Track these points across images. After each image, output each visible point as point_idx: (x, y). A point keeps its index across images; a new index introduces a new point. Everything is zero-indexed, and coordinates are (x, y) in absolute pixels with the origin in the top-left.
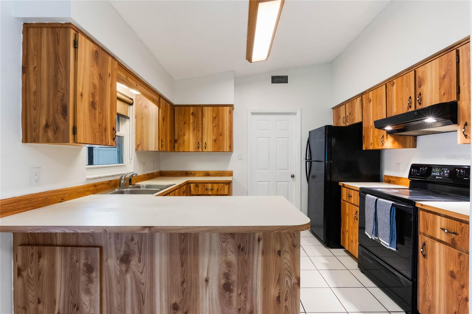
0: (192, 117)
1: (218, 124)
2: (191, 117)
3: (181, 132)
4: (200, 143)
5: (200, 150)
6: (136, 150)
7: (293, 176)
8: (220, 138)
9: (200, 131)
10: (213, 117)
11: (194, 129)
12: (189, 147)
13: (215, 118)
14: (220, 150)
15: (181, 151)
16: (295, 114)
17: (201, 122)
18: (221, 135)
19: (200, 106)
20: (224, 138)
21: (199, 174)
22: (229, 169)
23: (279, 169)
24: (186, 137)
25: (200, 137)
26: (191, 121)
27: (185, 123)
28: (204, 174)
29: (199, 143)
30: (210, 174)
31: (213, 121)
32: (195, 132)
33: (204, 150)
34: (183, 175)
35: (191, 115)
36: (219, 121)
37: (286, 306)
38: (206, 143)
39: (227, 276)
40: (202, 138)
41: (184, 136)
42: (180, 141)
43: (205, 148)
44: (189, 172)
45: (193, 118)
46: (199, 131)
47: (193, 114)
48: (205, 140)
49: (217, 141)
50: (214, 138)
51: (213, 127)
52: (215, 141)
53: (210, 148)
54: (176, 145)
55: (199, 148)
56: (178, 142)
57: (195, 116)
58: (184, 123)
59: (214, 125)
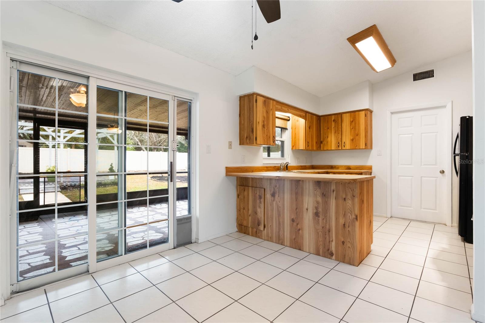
1: (355, 126)
2: (333, 123)
3: (325, 135)
4: (340, 143)
5: (340, 148)
6: (292, 149)
7: (443, 172)
8: (357, 137)
9: (340, 133)
10: (350, 121)
11: (335, 132)
12: (331, 146)
13: (352, 121)
14: (357, 148)
15: (325, 149)
16: (446, 107)
17: (340, 126)
18: (357, 136)
19: (339, 114)
20: (360, 138)
21: (341, 168)
22: (369, 164)
23: (424, 165)
24: (329, 139)
25: (340, 138)
26: (333, 126)
27: (328, 129)
28: (346, 168)
29: (339, 143)
30: (351, 168)
31: (350, 124)
32: (336, 134)
33: (343, 148)
34: (329, 168)
35: (333, 122)
36: (355, 124)
37: (348, 230)
38: (344, 142)
39: (317, 208)
40: (341, 139)
41: (328, 138)
42: (325, 142)
43: (344, 147)
44: (333, 166)
47: (334, 121)
48: (344, 140)
49: (354, 140)
50: (352, 138)
51: (351, 129)
52: (352, 140)
53: (348, 146)
54: (322, 145)
55: (339, 147)
56: (323, 143)
57: (336, 122)
59: (352, 128)
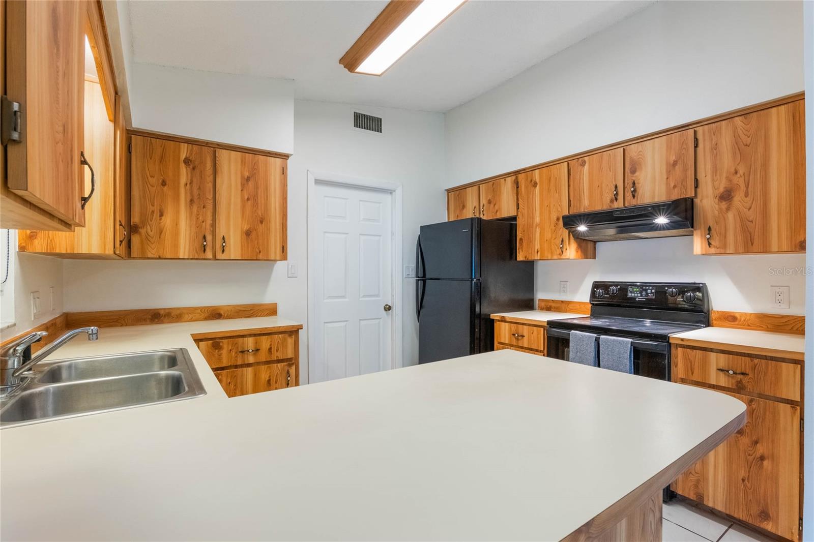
0: (187, 170)
1: (256, 195)
2: (183, 170)
3: (153, 206)
4: (209, 238)
5: (209, 254)
6: (22, 248)
7: (388, 308)
8: (261, 228)
9: (210, 206)
10: (242, 177)
11: (192, 201)
12: (176, 246)
13: (248, 179)
14: (260, 257)
15: (150, 255)
16: (391, 193)
17: (210, 185)
18: (261, 222)
19: (207, 144)
20: (268, 229)
21: (191, 316)
22: (267, 299)
23: (364, 296)
24: (167, 221)
25: (209, 221)
26: (183, 179)
27: (164, 183)
28: (206, 315)
29: (204, 237)
30: (222, 313)
31: (243, 185)
32: (195, 209)
33: (219, 255)
34: (145, 320)
35: (183, 165)
36: (256, 187)
38: (224, 238)
40: (214, 225)
41: (161, 215)
42: (149, 230)
43: (223, 251)
44: (162, 312)
45: (187, 173)
46: (204, 207)
47: (187, 161)
48: (221, 231)
49: (253, 235)
50: (246, 227)
51: (245, 201)
52: (248, 233)
53: (234, 248)
54: (135, 239)
55: (205, 250)
56: (143, 231)
57: (194, 168)
58: (161, 181)
59: (246, 198)
